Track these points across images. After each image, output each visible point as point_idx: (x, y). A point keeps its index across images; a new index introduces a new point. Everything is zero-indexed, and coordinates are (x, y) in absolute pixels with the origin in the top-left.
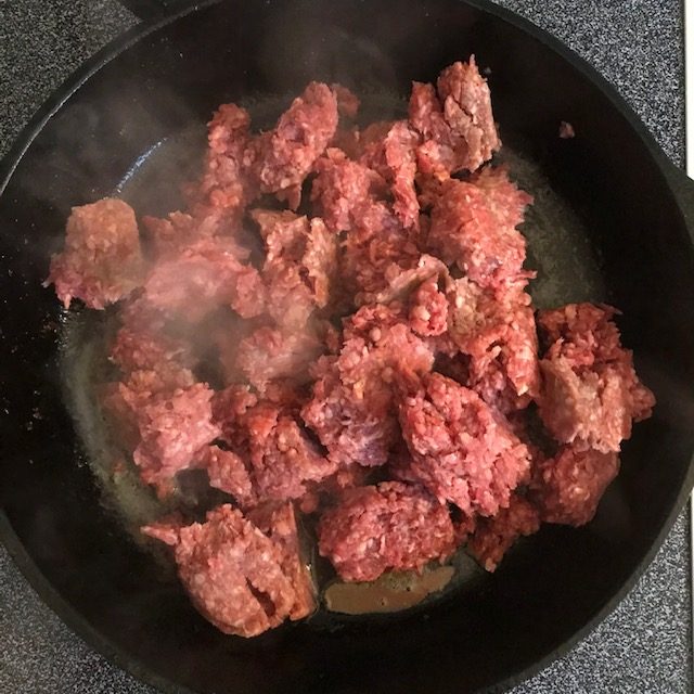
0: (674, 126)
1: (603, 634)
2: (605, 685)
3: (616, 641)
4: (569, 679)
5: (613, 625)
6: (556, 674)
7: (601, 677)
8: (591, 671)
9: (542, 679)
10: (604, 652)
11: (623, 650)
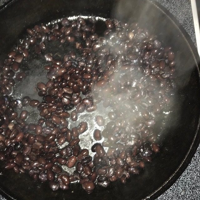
0: (190, 18)
1: (188, 173)
2: (190, 189)
3: (192, 175)
4: (179, 189)
5: (191, 170)
6: (175, 188)
7: (189, 187)
8: (185, 186)
9: (170, 190)
10: (189, 179)
11: (194, 178)
